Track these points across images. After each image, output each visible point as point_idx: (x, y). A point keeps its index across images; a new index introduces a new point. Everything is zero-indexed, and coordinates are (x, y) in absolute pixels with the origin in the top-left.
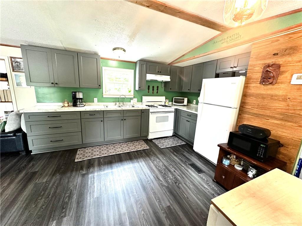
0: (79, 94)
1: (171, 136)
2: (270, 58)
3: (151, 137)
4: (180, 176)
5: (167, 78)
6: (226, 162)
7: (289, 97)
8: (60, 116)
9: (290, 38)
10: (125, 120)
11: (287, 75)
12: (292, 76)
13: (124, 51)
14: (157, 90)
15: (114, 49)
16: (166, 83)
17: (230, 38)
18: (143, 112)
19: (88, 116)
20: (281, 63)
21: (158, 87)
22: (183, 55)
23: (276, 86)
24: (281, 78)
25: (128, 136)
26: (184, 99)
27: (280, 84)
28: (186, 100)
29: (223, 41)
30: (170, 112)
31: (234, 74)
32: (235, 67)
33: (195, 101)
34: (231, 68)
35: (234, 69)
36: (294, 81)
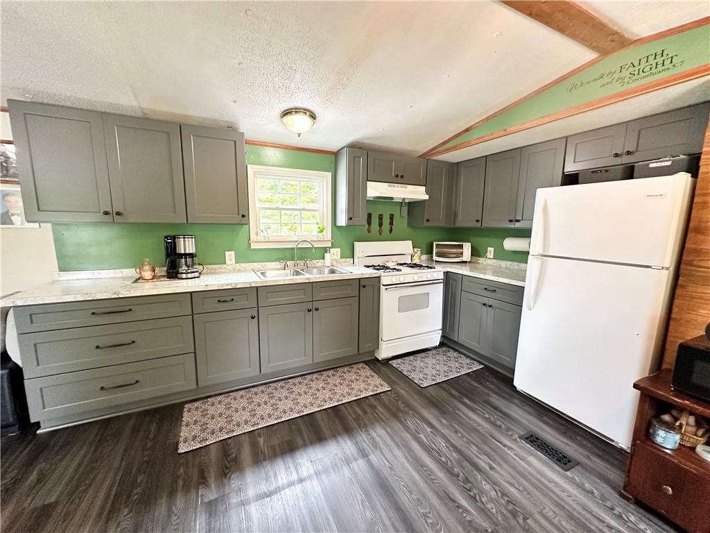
0: (184, 241)
1: (435, 348)
4: (513, 485)
6: (667, 440)
8: (130, 310)
10: (317, 310)
13: (313, 116)
14: (391, 223)
15: (286, 113)
16: (412, 206)
17: (631, 69)
18: (364, 287)
19: (212, 305)
21: (392, 217)
22: (467, 130)
25: (323, 355)
26: (461, 247)
28: (467, 248)
29: (606, 80)
30: (433, 282)
31: (629, 173)
32: (629, 153)
33: (491, 251)
34: (616, 155)
35: (626, 160)
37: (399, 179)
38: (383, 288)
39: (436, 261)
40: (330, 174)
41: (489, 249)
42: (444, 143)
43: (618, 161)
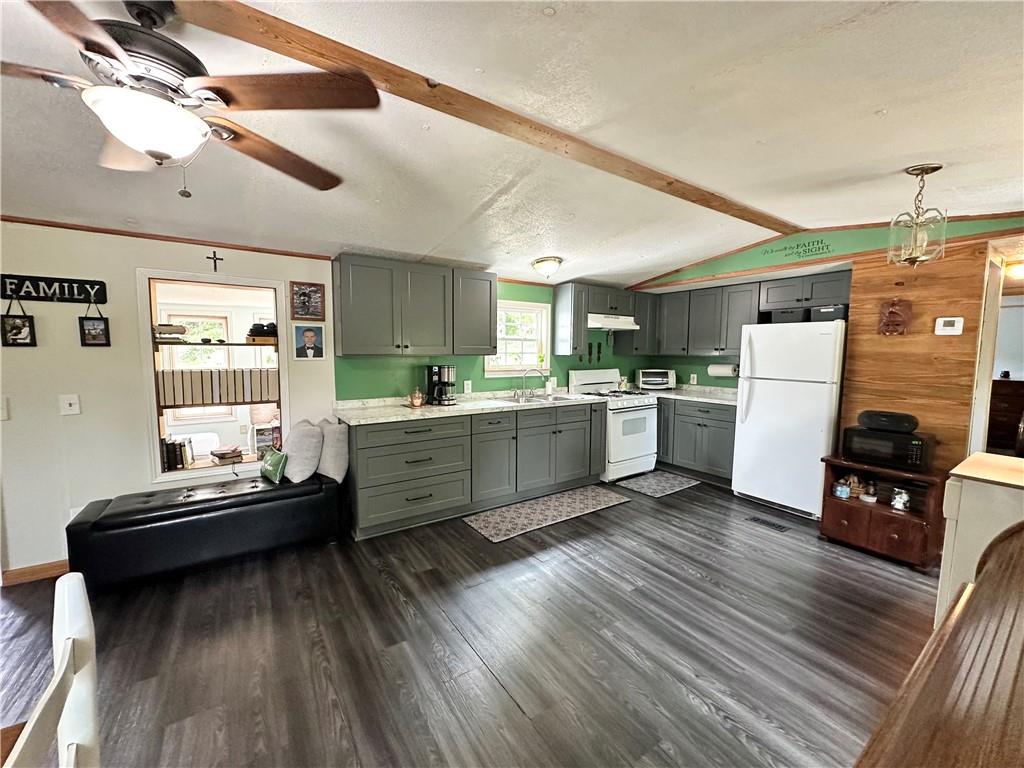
0: (448, 372)
1: (651, 472)
2: (890, 290)
3: (612, 473)
5: (626, 323)
6: (843, 492)
7: (936, 355)
8: (430, 430)
10: (560, 432)
11: (927, 319)
12: (934, 321)
13: (560, 261)
14: (599, 352)
16: (618, 335)
17: (804, 248)
18: (595, 411)
19: (485, 427)
20: (912, 299)
21: (599, 345)
22: (677, 271)
23: (909, 338)
24: (917, 324)
26: (665, 375)
27: (916, 335)
28: (672, 374)
29: (788, 251)
30: (648, 407)
31: (807, 317)
32: (807, 299)
33: (694, 377)
34: (798, 300)
35: (806, 304)
36: (941, 330)
37: (612, 311)
38: (610, 413)
39: (643, 389)
40: (549, 306)
41: (692, 375)
42: (654, 279)
43: (799, 304)
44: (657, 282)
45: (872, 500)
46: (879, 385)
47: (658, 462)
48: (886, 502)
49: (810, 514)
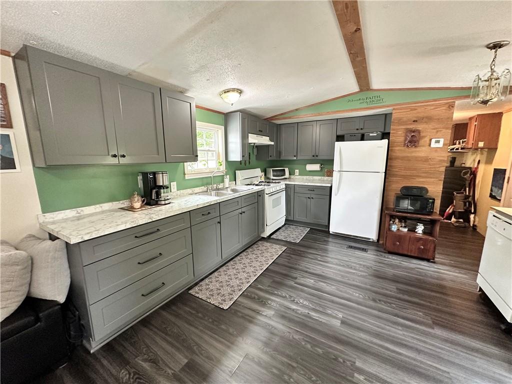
1: (284, 226)
2: (411, 124)
3: (268, 232)
5: (265, 140)
7: (430, 157)
9: (426, 109)
10: (244, 213)
11: (427, 139)
12: (431, 140)
13: (240, 92)
14: (249, 158)
16: (259, 148)
17: (370, 100)
19: (200, 218)
20: (420, 129)
21: (249, 154)
22: (297, 110)
23: (418, 149)
24: (422, 142)
26: (284, 170)
27: (422, 147)
28: (287, 171)
29: (361, 101)
31: (362, 138)
32: (362, 129)
33: (297, 171)
34: (357, 129)
35: (362, 132)
36: (433, 145)
37: (260, 133)
39: (272, 179)
40: (223, 127)
41: (296, 171)
42: (282, 114)
43: (358, 132)
44: (282, 116)
45: (406, 230)
46: (403, 173)
47: (286, 220)
48: (413, 230)
49: (369, 239)
